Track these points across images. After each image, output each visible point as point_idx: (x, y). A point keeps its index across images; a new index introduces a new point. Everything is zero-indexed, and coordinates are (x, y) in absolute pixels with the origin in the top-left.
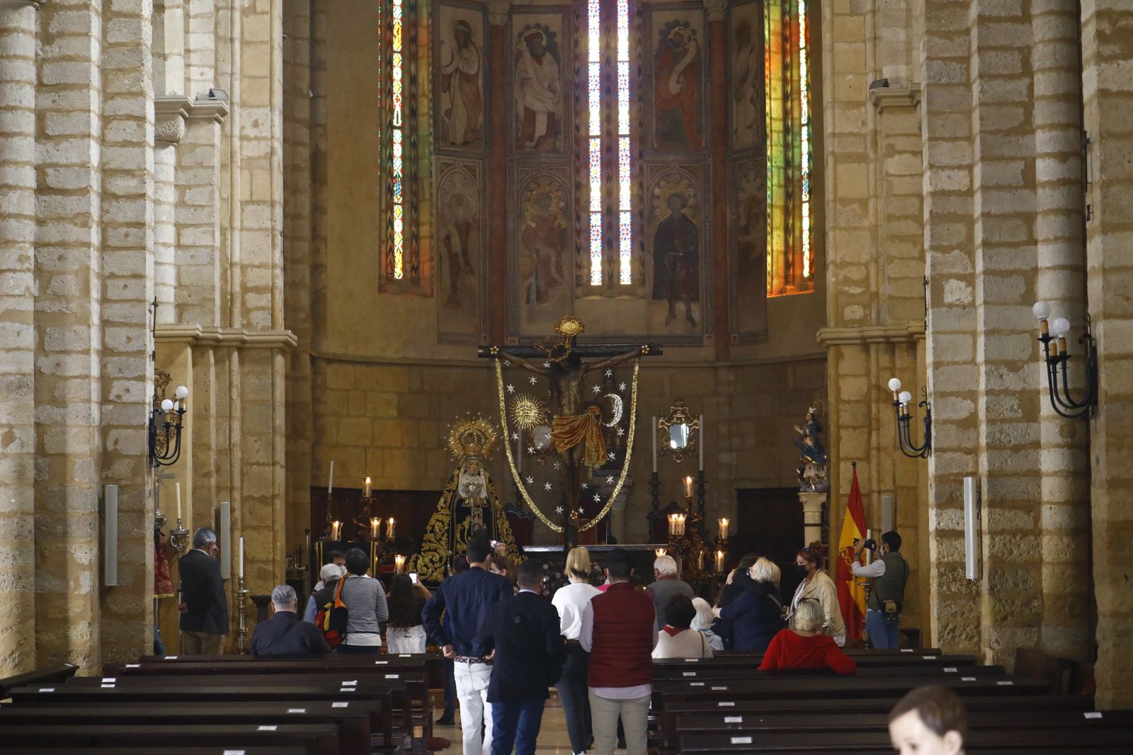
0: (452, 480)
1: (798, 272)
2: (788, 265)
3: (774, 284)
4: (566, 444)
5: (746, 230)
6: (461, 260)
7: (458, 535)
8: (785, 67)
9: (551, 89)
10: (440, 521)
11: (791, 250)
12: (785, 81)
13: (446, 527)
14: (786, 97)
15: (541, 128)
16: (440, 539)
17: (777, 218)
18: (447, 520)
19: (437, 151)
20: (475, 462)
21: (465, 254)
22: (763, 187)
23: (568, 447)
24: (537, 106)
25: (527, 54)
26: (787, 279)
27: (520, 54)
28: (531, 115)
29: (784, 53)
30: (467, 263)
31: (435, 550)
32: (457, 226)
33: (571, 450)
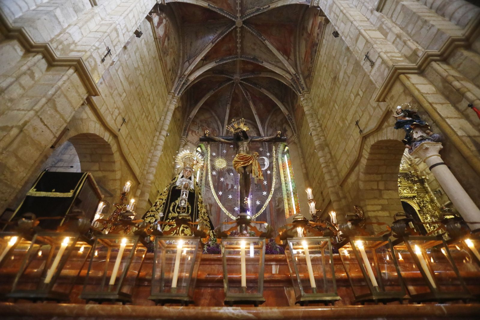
0: (174, 179)
1: (293, 213)
2: (290, 212)
3: (287, 216)
4: (242, 164)
5: (278, 206)
6: (209, 212)
7: (171, 208)
8: (284, 172)
9: (232, 180)
10: (160, 199)
11: (290, 209)
12: (284, 174)
13: (164, 201)
14: (285, 177)
15: (230, 187)
16: (159, 209)
17: (286, 201)
18: (165, 198)
19: (206, 187)
20: (189, 170)
21: (210, 211)
22: (282, 194)
23: (243, 165)
24: (229, 183)
25: (227, 173)
26: (290, 215)
27: (226, 174)
28: (228, 185)
29: (283, 169)
30: (211, 213)
31: (154, 216)
32: (209, 204)
33: (244, 168)
